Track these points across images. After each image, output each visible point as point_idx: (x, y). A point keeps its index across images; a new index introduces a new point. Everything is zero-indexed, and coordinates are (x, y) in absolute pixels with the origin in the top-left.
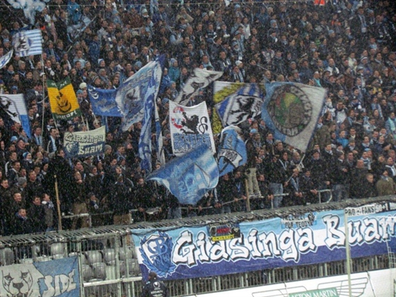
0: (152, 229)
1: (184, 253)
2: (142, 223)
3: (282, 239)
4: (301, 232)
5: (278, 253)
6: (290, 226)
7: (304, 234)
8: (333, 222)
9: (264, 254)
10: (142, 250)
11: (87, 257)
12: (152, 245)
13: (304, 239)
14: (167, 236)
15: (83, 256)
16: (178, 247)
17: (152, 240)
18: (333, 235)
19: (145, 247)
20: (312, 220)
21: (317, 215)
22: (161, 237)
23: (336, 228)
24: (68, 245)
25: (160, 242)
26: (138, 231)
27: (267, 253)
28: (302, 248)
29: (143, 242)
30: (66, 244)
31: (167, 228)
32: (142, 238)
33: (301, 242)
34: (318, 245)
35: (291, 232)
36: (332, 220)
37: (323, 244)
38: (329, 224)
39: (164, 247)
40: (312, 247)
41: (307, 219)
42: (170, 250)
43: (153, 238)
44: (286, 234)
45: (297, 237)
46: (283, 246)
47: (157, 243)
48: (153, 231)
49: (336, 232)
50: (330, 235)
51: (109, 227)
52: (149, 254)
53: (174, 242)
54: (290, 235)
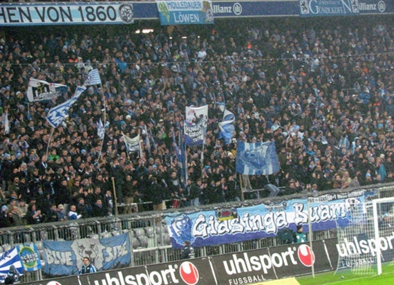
0: (179, 213)
1: (200, 229)
2: (171, 210)
3: (266, 219)
4: (278, 214)
5: (263, 228)
6: (271, 210)
7: (280, 215)
8: (299, 207)
9: (254, 229)
10: (171, 228)
11: (135, 232)
12: (179, 224)
13: (280, 218)
14: (188, 218)
15: (132, 232)
16: (196, 225)
17: (178, 221)
18: (299, 216)
19: (174, 225)
20: (285, 206)
21: (289, 203)
22: (185, 218)
23: (301, 211)
24: (122, 225)
25: (184, 222)
26: (170, 214)
27: (255, 228)
28: (279, 225)
29: (172, 222)
30: (121, 223)
31: (188, 212)
32: (172, 219)
33: (278, 220)
34: (289, 222)
35: (272, 213)
36: (299, 205)
37: (293, 222)
38: (297, 209)
39: (186, 225)
40: (286, 224)
41: (282, 205)
42: (190, 227)
43: (180, 219)
44: (268, 216)
45: (275, 217)
46: (266, 223)
47: (182, 223)
48: (179, 215)
49: (301, 214)
50: (297, 216)
51: (150, 212)
52: (176, 230)
53: (193, 221)
54: (271, 216)
